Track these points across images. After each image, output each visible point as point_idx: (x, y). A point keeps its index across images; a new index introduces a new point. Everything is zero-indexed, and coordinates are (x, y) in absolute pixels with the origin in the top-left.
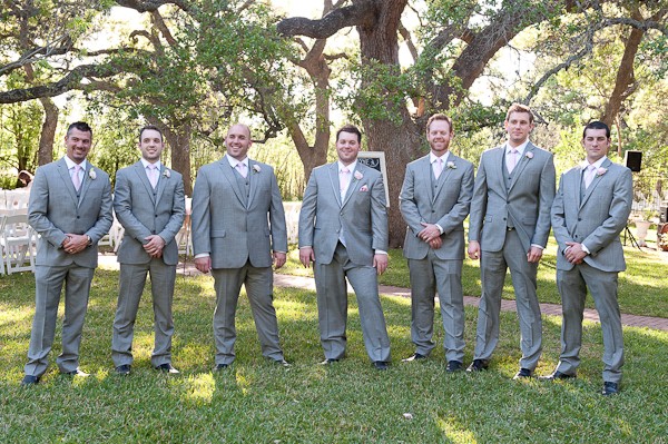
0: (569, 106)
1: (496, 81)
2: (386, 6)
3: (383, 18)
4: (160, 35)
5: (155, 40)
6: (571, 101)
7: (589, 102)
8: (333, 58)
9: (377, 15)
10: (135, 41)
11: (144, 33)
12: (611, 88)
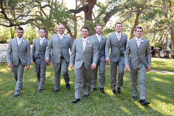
0: (125, 27)
1: (111, 22)
2: (90, 7)
3: (89, 10)
4: (42, 12)
5: (40, 13)
6: (125, 26)
7: (129, 26)
8: (77, 17)
9: (88, 9)
10: (36, 13)
11: (38, 12)
12: (133, 24)
